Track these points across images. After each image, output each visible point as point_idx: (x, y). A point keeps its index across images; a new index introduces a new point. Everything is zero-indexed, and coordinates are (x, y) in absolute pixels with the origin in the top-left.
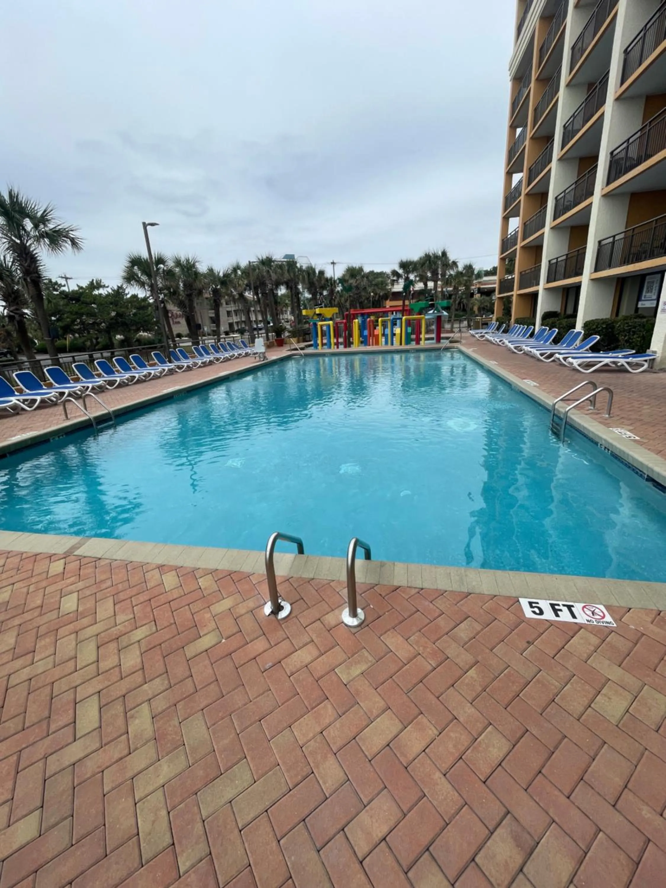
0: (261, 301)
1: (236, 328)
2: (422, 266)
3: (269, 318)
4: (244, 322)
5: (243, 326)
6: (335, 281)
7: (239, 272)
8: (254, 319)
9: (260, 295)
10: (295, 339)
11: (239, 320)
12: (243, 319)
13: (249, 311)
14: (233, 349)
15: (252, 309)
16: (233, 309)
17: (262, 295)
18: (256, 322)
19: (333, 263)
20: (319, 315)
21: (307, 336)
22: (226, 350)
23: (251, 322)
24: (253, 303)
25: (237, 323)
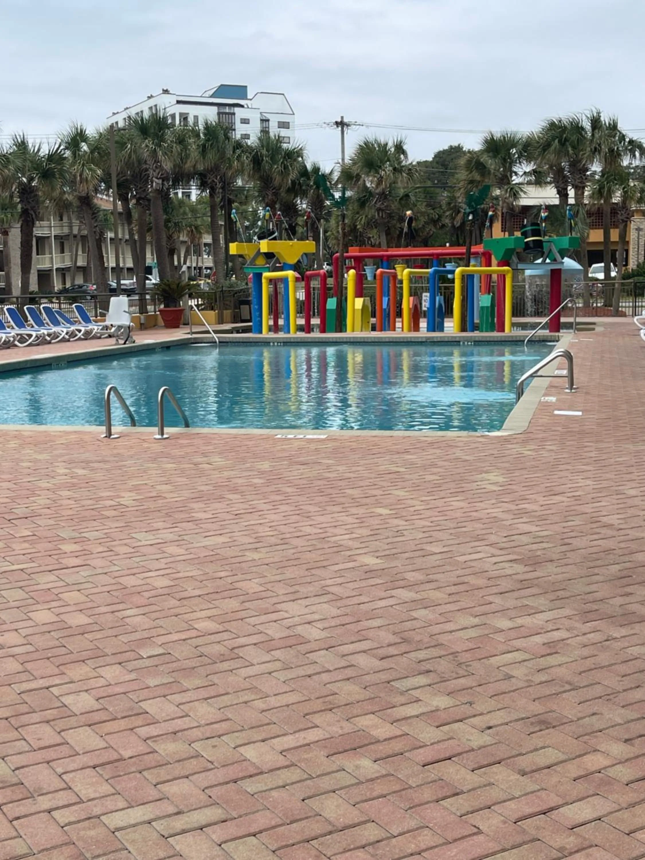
0: (135, 215)
1: (57, 286)
2: (544, 150)
3: (150, 259)
4: (84, 270)
5: (79, 281)
6: (325, 178)
7: (85, 147)
8: (112, 264)
9: (132, 203)
10: (212, 314)
11: (68, 263)
12: (81, 263)
13: (100, 241)
14: (56, 323)
15: (110, 235)
16: (54, 232)
17: (138, 203)
18: (118, 271)
19: (341, 124)
20: (269, 256)
21: (245, 308)
22: (40, 323)
23: (105, 269)
24: (112, 219)
25: (63, 272)
